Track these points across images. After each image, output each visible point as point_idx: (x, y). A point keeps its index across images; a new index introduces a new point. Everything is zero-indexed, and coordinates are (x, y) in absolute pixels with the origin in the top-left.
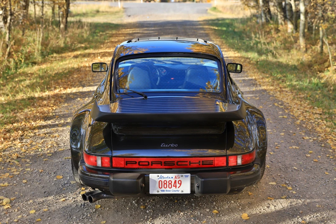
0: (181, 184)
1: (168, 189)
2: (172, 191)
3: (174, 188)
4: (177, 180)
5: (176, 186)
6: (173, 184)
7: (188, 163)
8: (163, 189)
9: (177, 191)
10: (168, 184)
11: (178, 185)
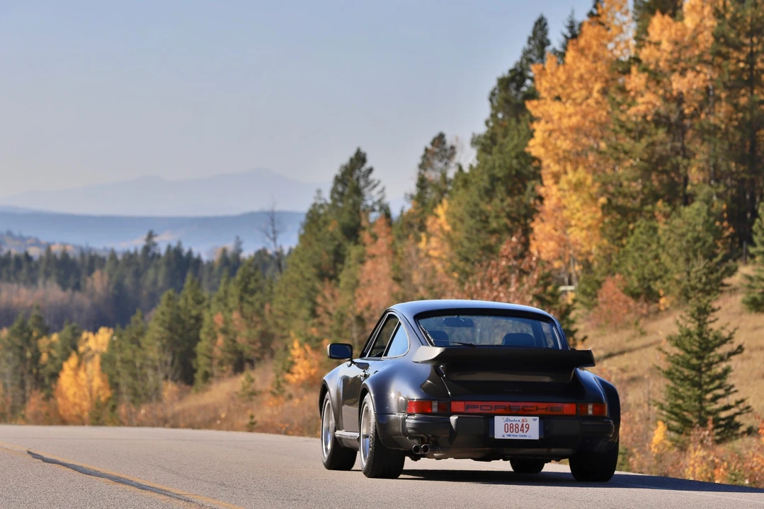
0: (528, 428)
1: (514, 433)
2: (519, 436)
3: (521, 433)
4: (525, 424)
5: (523, 431)
6: (520, 428)
7: (534, 409)
8: (509, 433)
9: (525, 436)
10: (514, 427)
11: (525, 429)
